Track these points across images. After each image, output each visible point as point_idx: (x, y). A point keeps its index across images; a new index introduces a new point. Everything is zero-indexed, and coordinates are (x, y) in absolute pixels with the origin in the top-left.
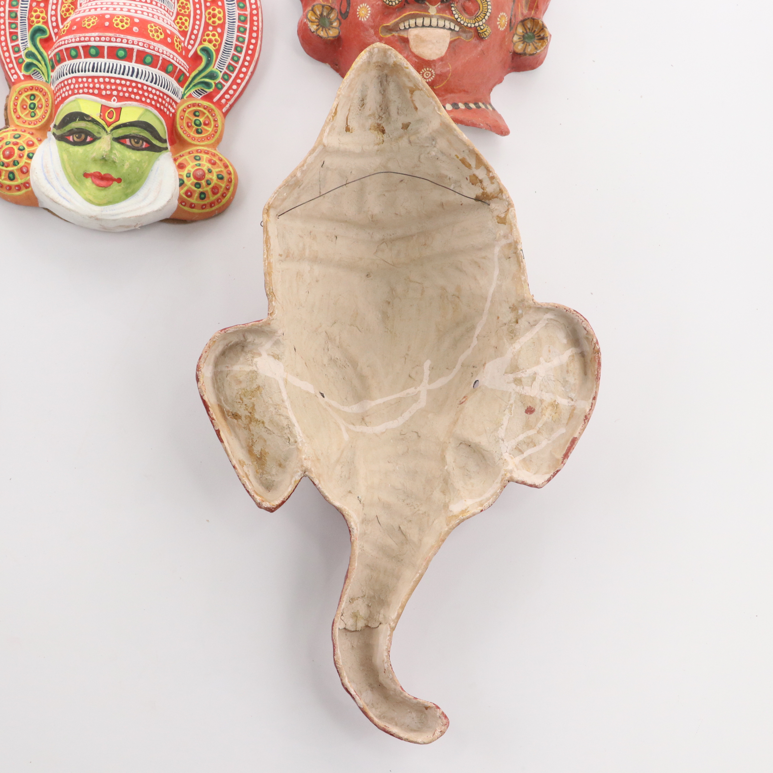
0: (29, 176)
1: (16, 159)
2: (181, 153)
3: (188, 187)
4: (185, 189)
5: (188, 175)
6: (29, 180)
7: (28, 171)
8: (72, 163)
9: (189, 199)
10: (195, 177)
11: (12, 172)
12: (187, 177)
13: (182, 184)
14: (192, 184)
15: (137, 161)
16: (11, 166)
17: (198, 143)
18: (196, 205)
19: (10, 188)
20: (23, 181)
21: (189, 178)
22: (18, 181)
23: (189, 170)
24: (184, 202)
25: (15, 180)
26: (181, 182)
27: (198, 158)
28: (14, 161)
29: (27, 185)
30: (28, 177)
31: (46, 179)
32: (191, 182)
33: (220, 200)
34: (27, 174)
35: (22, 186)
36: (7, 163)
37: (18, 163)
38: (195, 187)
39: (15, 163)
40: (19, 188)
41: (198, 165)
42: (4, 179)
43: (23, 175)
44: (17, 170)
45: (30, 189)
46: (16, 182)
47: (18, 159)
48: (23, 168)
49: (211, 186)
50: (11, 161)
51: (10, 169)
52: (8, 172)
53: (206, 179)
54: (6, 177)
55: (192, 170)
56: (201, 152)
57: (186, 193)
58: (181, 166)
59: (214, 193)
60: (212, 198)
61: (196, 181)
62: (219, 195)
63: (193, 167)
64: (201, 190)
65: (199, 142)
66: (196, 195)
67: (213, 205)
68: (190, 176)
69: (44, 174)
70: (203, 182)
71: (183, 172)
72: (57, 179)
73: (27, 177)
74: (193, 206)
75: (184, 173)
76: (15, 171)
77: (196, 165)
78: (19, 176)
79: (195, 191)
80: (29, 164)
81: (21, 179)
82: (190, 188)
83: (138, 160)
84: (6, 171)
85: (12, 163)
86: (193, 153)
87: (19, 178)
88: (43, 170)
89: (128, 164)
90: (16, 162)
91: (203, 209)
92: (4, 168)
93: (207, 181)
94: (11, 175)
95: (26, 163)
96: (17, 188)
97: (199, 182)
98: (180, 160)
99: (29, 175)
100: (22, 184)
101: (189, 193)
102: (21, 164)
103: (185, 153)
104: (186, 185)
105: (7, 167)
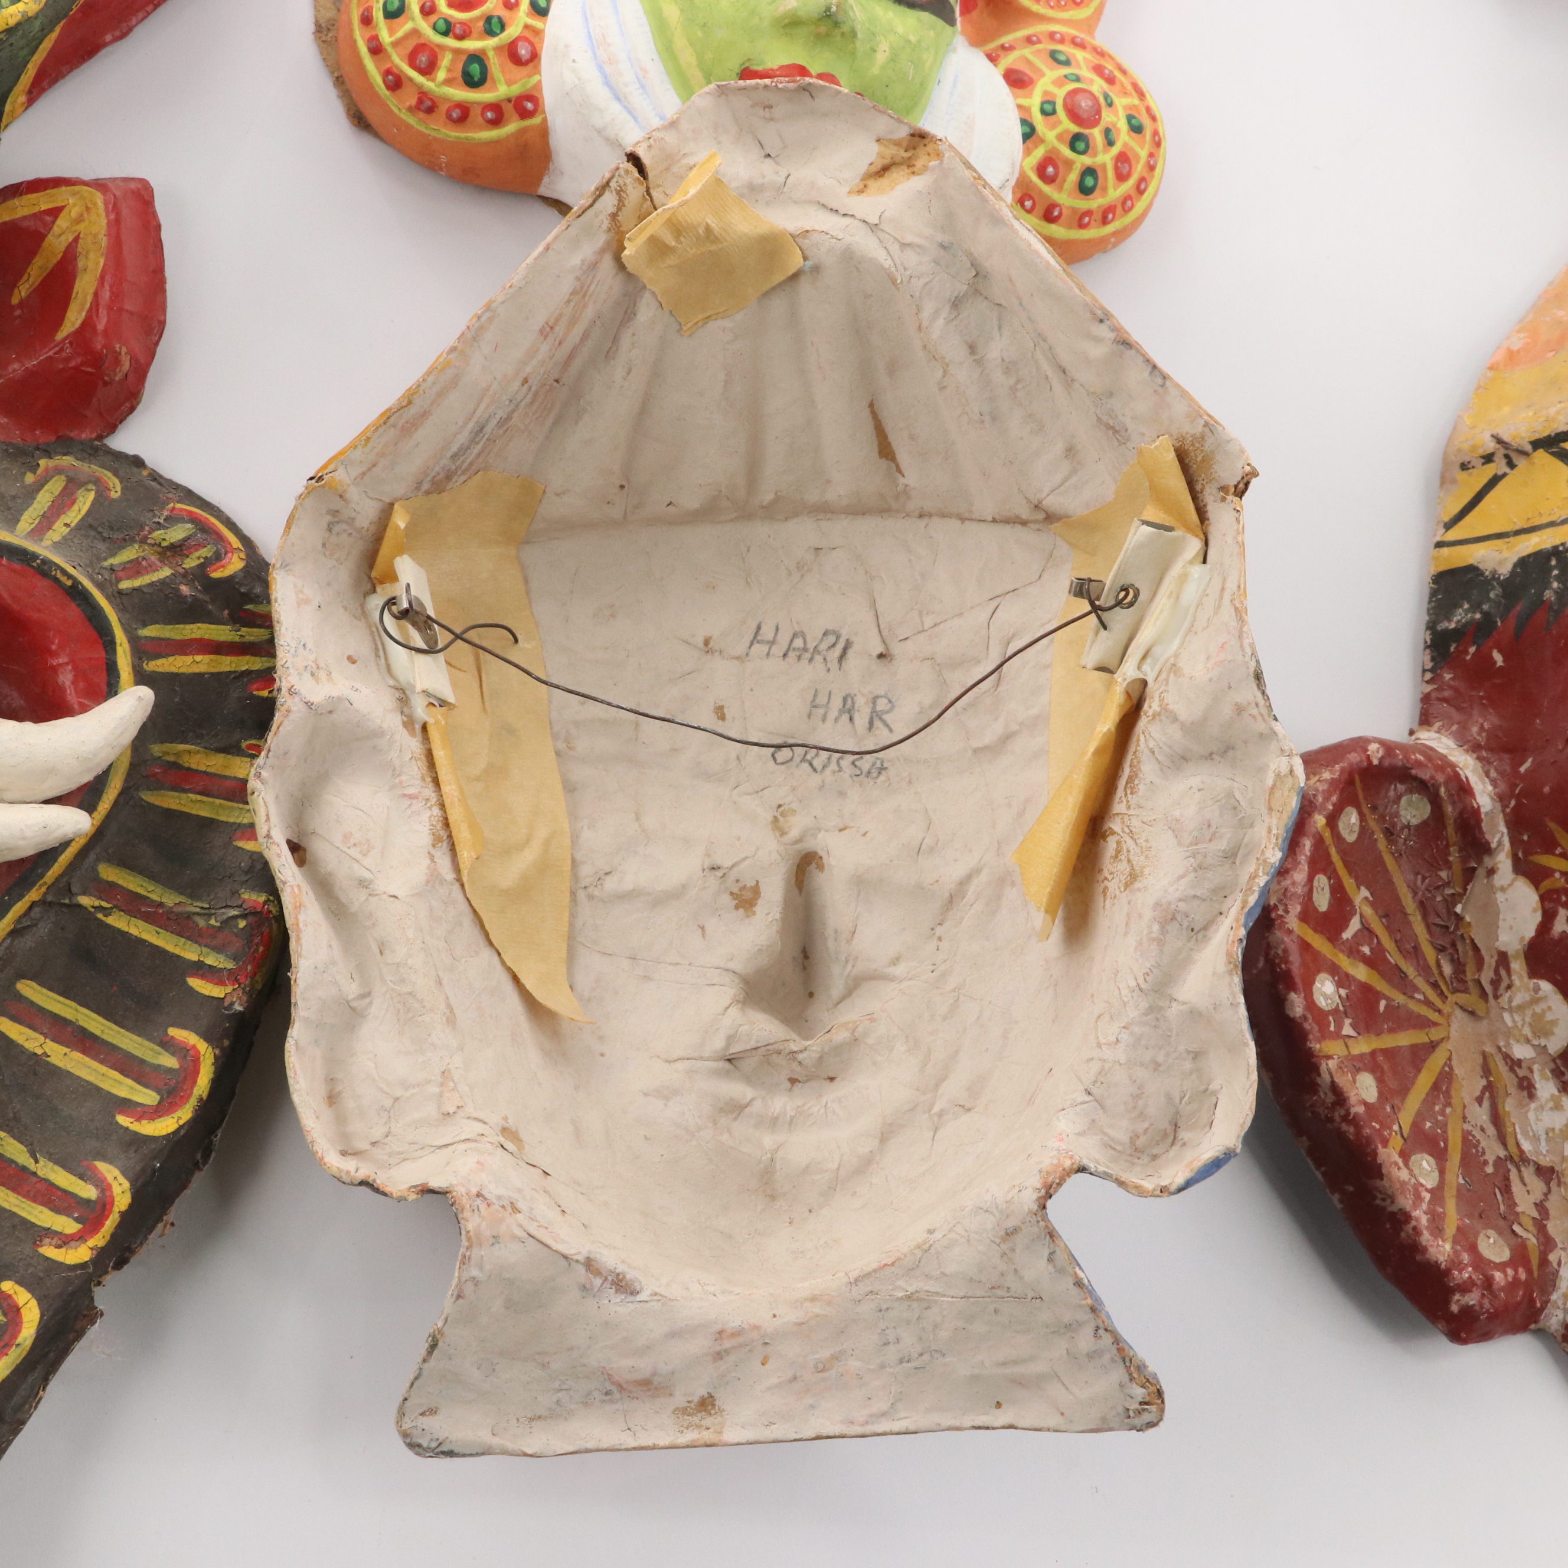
0: (539, 73)
1: (496, 13)
2: (1006, 39)
3: (1050, 147)
4: (1039, 153)
5: (1048, 108)
6: (538, 86)
7: (535, 56)
8: (700, 34)
9: (1046, 189)
10: (1074, 115)
11: (477, 57)
12: (1043, 112)
13: (1029, 134)
14: (1060, 137)
15: (909, 42)
16: (474, 34)
17: (1051, 13)
18: (1064, 211)
19: (462, 114)
20: (516, 90)
21: (1052, 118)
22: (497, 89)
23: (1046, 93)
24: (1031, 198)
25: (488, 84)
26: (1028, 130)
27: (1062, 58)
28: (489, 19)
29: (529, 106)
30: (536, 78)
31: (607, 83)
32: (1059, 129)
33: (1129, 203)
34: (531, 65)
35: (509, 109)
36: (463, 23)
37: (503, 28)
38: (1073, 148)
39: (492, 26)
40: (496, 114)
41: (1074, 78)
42: (448, 82)
43: (518, 72)
44: (498, 49)
45: (536, 120)
46: (489, 91)
47: (502, 12)
48: (520, 44)
49: (1115, 150)
50: (478, 19)
51: (471, 45)
52: (464, 57)
53: (1103, 124)
54: (454, 75)
55: (1060, 94)
56: (1062, 41)
57: (1041, 170)
58: (1016, 80)
59: (1121, 177)
60: (1115, 192)
61: (1075, 129)
62: (1131, 182)
63: (1059, 82)
64: (1086, 160)
65: (1052, 7)
66: (1073, 177)
67: (1110, 216)
68: (1054, 112)
69: (600, 68)
70: (1096, 134)
71: (1029, 96)
72: (643, 87)
73: (530, 76)
74: (1056, 213)
75: (1034, 102)
76: (491, 54)
77: (1065, 76)
78: (503, 72)
79: (1069, 164)
80: (538, 33)
81: (509, 83)
82: (1054, 150)
83: (913, 39)
84: (457, 52)
85: (481, 24)
86: (1039, 42)
87: (502, 78)
88: (594, 53)
89: (887, 49)
90: (495, 21)
91: (1082, 226)
92: (450, 42)
93: (1107, 132)
94: (475, 69)
95: (527, 27)
96: (489, 115)
97: (1086, 131)
98: (1009, 60)
99: (537, 71)
100: (509, 100)
101: (1050, 170)
102: (513, 31)
103: (1016, 40)
104: (1042, 141)
105: (460, 38)
